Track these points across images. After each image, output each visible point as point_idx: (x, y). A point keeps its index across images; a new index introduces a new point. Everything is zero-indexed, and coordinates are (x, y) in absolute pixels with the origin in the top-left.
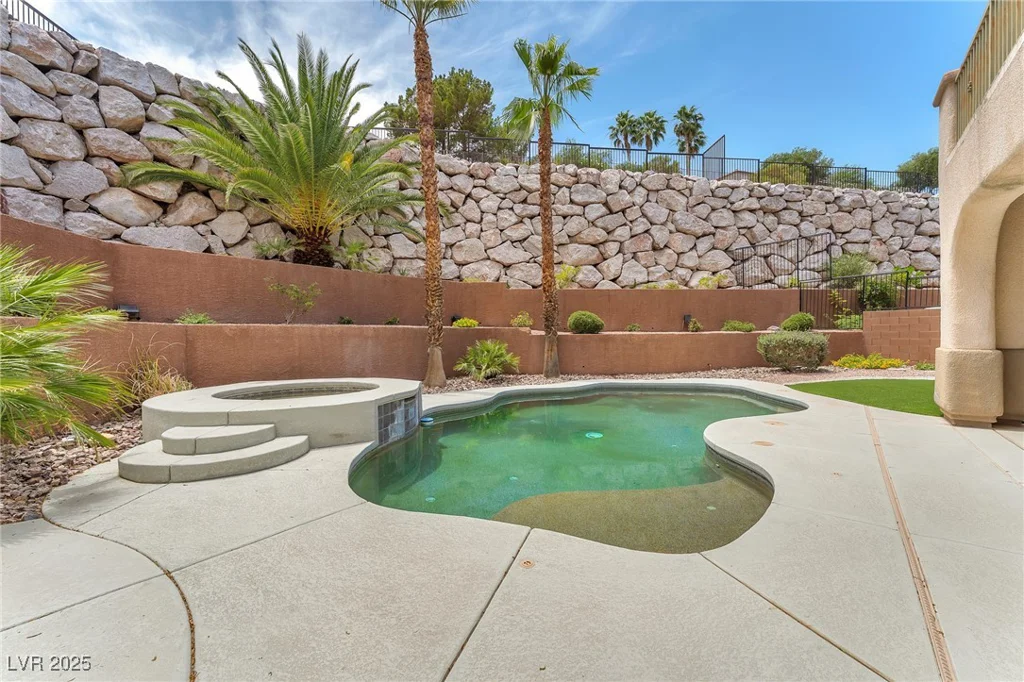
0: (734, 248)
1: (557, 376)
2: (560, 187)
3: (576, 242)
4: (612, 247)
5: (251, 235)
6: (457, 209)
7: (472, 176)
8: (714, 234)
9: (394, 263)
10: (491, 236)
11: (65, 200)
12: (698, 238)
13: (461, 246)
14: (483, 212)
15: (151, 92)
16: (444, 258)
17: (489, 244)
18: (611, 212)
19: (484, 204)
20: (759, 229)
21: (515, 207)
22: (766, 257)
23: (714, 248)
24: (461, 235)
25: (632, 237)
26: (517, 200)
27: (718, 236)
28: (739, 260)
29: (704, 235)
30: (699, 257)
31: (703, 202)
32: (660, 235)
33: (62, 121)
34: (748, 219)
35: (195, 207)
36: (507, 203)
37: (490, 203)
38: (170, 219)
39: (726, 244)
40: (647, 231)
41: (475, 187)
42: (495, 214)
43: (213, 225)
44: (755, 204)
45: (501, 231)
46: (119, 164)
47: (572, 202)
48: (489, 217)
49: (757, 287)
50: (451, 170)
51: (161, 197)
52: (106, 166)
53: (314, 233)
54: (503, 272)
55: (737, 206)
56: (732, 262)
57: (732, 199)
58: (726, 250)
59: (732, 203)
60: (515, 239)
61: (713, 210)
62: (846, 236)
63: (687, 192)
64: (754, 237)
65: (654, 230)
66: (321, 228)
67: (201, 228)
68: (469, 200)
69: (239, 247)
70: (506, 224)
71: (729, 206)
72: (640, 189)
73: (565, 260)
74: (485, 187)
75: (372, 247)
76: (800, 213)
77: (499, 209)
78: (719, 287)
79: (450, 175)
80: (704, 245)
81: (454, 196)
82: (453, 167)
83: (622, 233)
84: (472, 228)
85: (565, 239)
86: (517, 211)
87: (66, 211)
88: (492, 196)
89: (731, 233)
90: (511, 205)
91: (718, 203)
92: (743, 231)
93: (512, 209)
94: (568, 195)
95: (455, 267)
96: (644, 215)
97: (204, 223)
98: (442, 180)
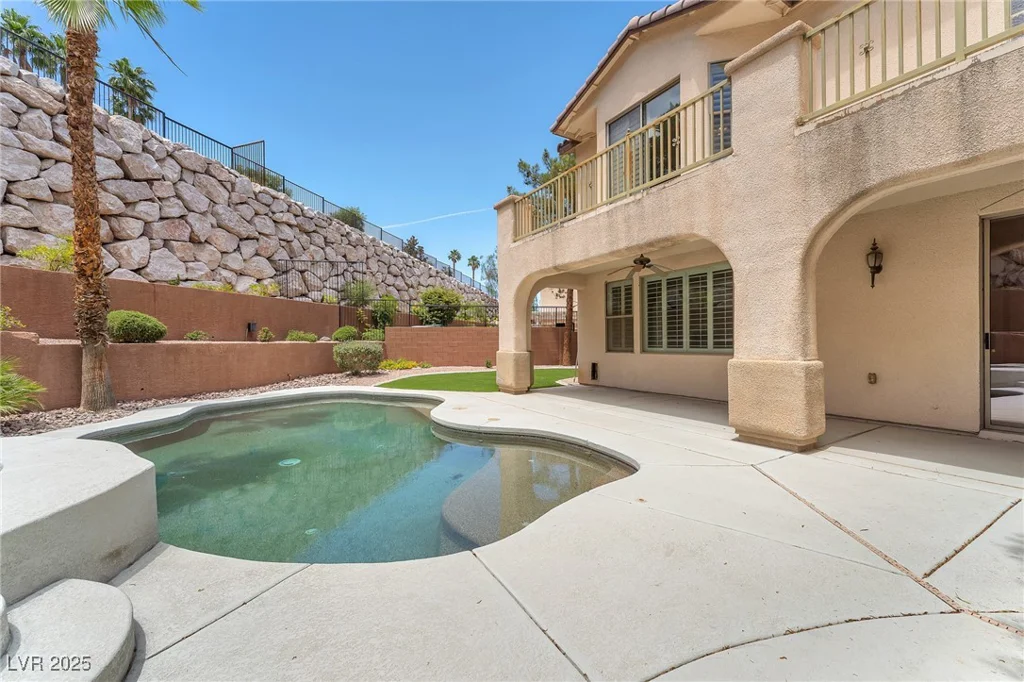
0: (275, 258)
2: (34, 108)
3: (65, 203)
4: (133, 227)
8: (258, 240)
12: (241, 240)
18: (127, 177)
20: (296, 244)
22: (302, 272)
23: (257, 254)
25: (162, 219)
27: (261, 242)
28: (281, 271)
29: (248, 238)
30: (245, 260)
31: (246, 203)
32: (202, 227)
34: (288, 233)
39: (269, 254)
40: (182, 217)
44: (293, 222)
49: (297, 299)
55: (278, 216)
56: (275, 272)
57: (274, 208)
58: (269, 259)
59: (274, 213)
61: (257, 214)
62: (354, 265)
63: (229, 186)
64: (292, 251)
65: (191, 218)
71: (270, 214)
72: (170, 161)
73: (43, 227)
76: (325, 238)
78: (265, 295)
80: (248, 249)
83: (148, 210)
85: (48, 195)
89: (273, 242)
91: (263, 209)
92: (283, 243)
94: (49, 125)
96: (178, 196)
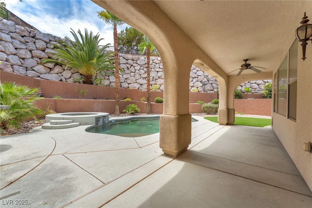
0: (203, 81)
1: (150, 114)
2: (156, 64)
3: (160, 79)
5: (72, 76)
6: (129, 69)
7: (133, 60)
8: (198, 77)
9: (110, 83)
10: (137, 76)
11: (27, 68)
12: (193, 78)
13: (129, 79)
14: (135, 70)
15: (48, 41)
16: (125, 82)
17: (137, 79)
19: (136, 68)
21: (144, 69)
22: (212, 84)
23: (198, 81)
24: (129, 76)
26: (145, 67)
27: (199, 78)
28: (204, 84)
29: (195, 77)
30: (193, 83)
31: (195, 69)
33: (26, 49)
34: (207, 74)
35: (58, 69)
36: (142, 68)
37: (138, 67)
38: (52, 72)
39: (201, 80)
41: (134, 63)
42: (139, 71)
43: (62, 74)
45: (140, 75)
46: (40, 59)
47: (159, 68)
48: (137, 71)
49: (208, 92)
50: (127, 59)
51: (50, 67)
52: (37, 60)
53: (88, 76)
54: (140, 86)
56: (202, 85)
58: (201, 82)
60: (144, 77)
61: (198, 71)
64: (208, 78)
66: (90, 75)
67: (60, 74)
68: (132, 67)
69: (69, 79)
70: (141, 73)
71: (202, 70)
73: (157, 83)
74: (136, 63)
75: (105, 79)
77: (140, 69)
78: (198, 92)
79: (127, 60)
80: (195, 80)
81: (128, 65)
82: (128, 58)
84: (132, 74)
85: (157, 78)
86: (145, 70)
87: (27, 70)
88: (138, 65)
89: (202, 77)
90: (143, 68)
92: (205, 77)
93: (143, 69)
94: (158, 66)
95: (127, 84)
97: (60, 73)
98: (125, 61)
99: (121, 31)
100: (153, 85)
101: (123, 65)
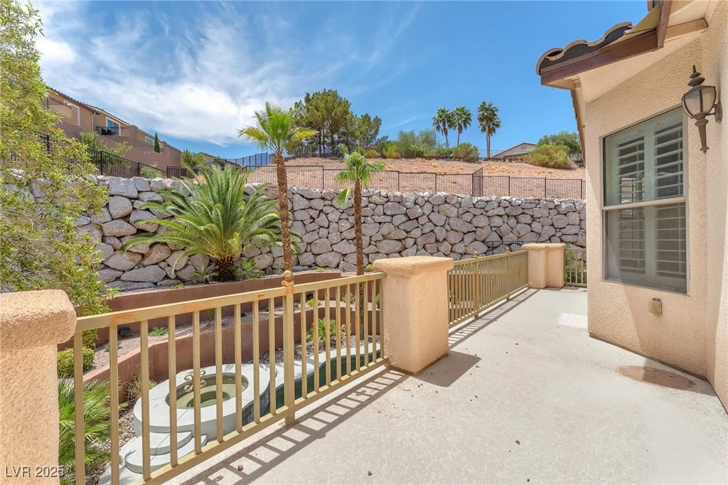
0: (488, 240)
2: (377, 205)
3: (388, 239)
4: (410, 242)
5: (189, 263)
6: (314, 219)
7: (323, 198)
8: (475, 232)
9: (274, 261)
10: (334, 237)
12: (465, 234)
13: (316, 244)
14: (329, 222)
16: (306, 251)
17: (333, 242)
18: (410, 219)
19: (331, 217)
20: (505, 228)
21: (350, 218)
23: (475, 240)
24: (317, 237)
25: (423, 234)
26: (351, 214)
27: (477, 233)
29: (469, 232)
30: (465, 246)
31: (468, 212)
32: (440, 233)
33: (91, 223)
34: (498, 221)
35: (159, 253)
36: (344, 216)
37: (334, 216)
38: (146, 262)
39: (483, 238)
40: (432, 231)
41: (325, 206)
42: (337, 223)
43: (169, 261)
44: (502, 212)
45: (341, 233)
46: (119, 238)
47: (385, 214)
48: (333, 225)
50: (310, 197)
51: (141, 252)
52: (113, 242)
53: (224, 261)
54: (342, 258)
55: (489, 214)
56: (487, 249)
57: (487, 209)
58: (483, 242)
59: (487, 212)
60: (349, 238)
61: (475, 216)
62: (562, 230)
63: (458, 205)
64: (501, 232)
65: (437, 230)
66: (228, 258)
67: (163, 264)
68: (321, 214)
69: (183, 271)
70: (343, 229)
71: (485, 213)
72: (427, 204)
73: (380, 251)
74: (331, 205)
75: (261, 253)
76: (532, 216)
77: (340, 219)
79: (310, 200)
80: (468, 238)
81: (312, 213)
82: (311, 195)
83: (416, 233)
84: (323, 232)
85: (381, 238)
86: (351, 221)
88: (335, 211)
89: (487, 230)
90: (347, 217)
91: (478, 212)
92: (494, 229)
93: (347, 219)
94: (382, 209)
95: (312, 256)
96: (430, 221)
97: (164, 261)
98: (305, 203)
99: (296, 103)
100: (370, 255)
101: (302, 212)
